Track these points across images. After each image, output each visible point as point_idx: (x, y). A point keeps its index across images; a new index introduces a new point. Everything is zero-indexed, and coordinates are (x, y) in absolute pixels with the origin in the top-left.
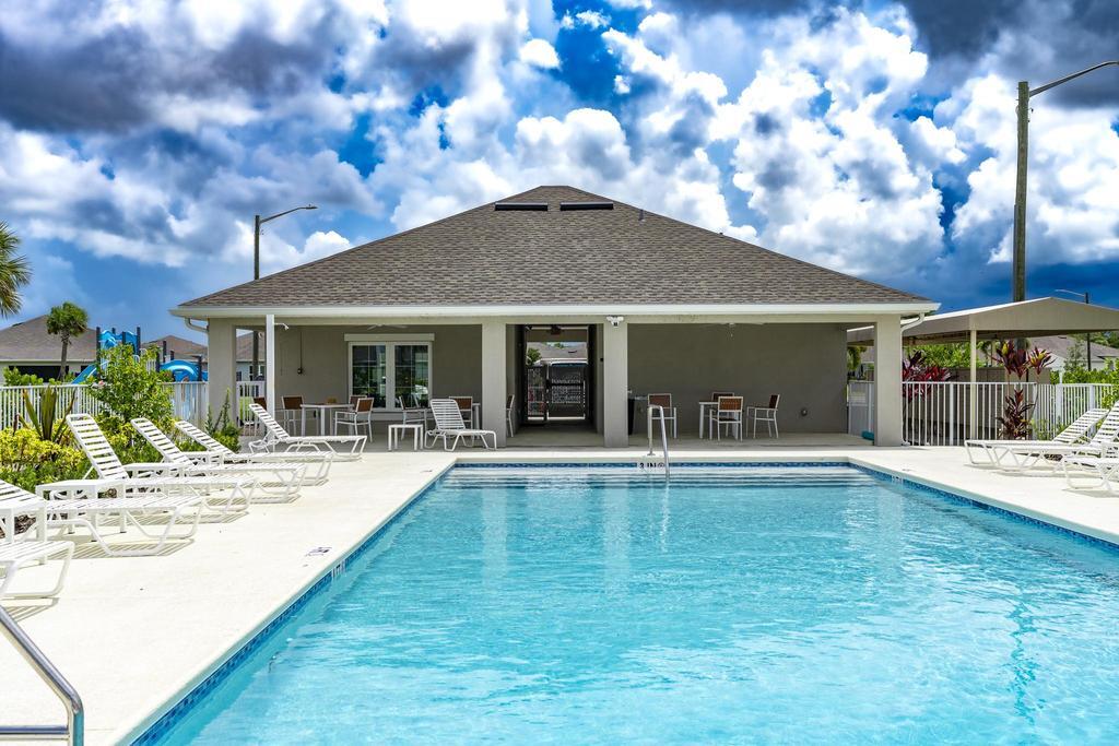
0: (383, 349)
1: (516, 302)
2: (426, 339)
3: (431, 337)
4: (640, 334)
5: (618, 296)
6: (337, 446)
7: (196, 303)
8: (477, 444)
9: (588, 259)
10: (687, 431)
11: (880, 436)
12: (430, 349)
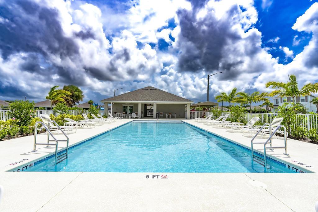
0: (127, 106)
1: (143, 101)
2: (133, 105)
4: (158, 105)
5: (155, 100)
7: (103, 100)
8: (137, 118)
9: (152, 96)
10: (161, 117)
11: (187, 118)
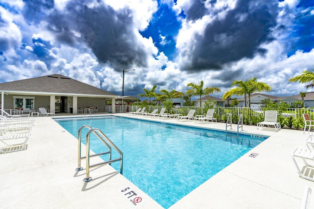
0: (23, 99)
1: (57, 92)
2: (33, 98)
3: (34, 97)
5: (75, 92)
6: (22, 116)
9: (69, 86)
11: (113, 112)
12: (34, 100)
